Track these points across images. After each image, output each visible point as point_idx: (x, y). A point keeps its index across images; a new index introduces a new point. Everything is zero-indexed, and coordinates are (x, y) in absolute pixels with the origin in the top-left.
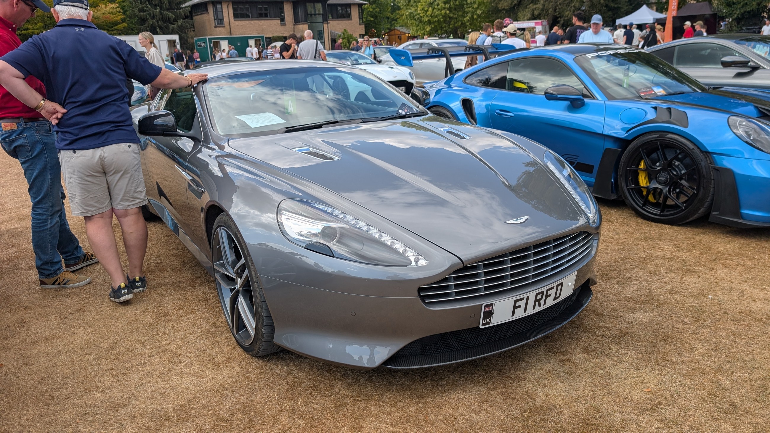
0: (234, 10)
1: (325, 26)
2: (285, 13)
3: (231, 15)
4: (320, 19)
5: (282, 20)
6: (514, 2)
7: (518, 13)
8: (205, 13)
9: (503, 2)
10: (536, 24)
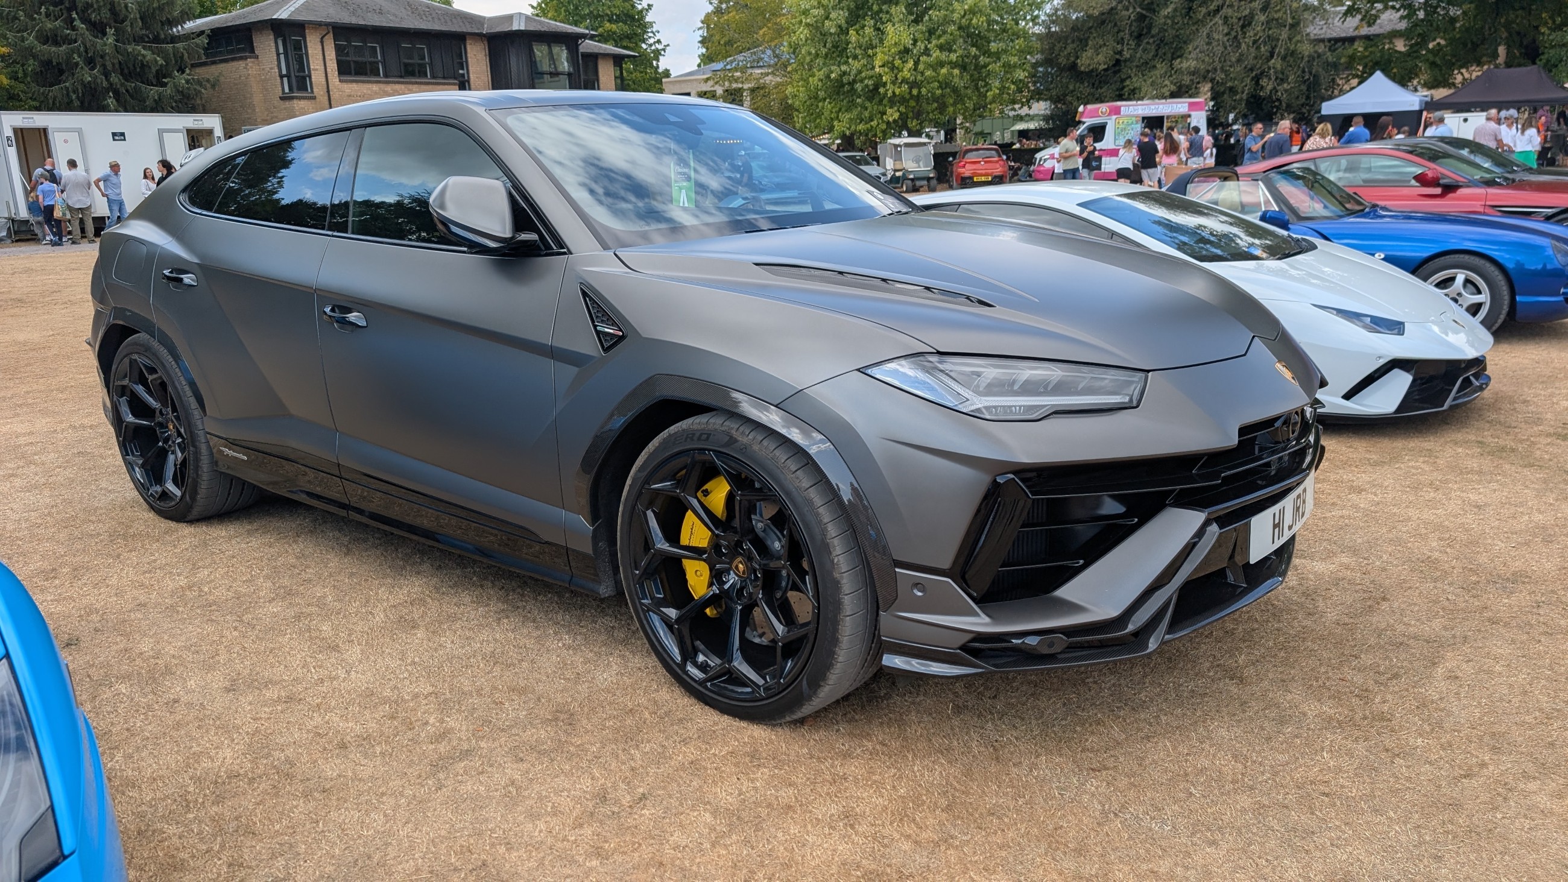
0: (339, 50)
2: (471, 66)
3: (333, 66)
5: (464, 84)
6: (1120, 53)
7: (1123, 81)
8: (246, 58)
9: (1090, 53)
10: (1192, 106)
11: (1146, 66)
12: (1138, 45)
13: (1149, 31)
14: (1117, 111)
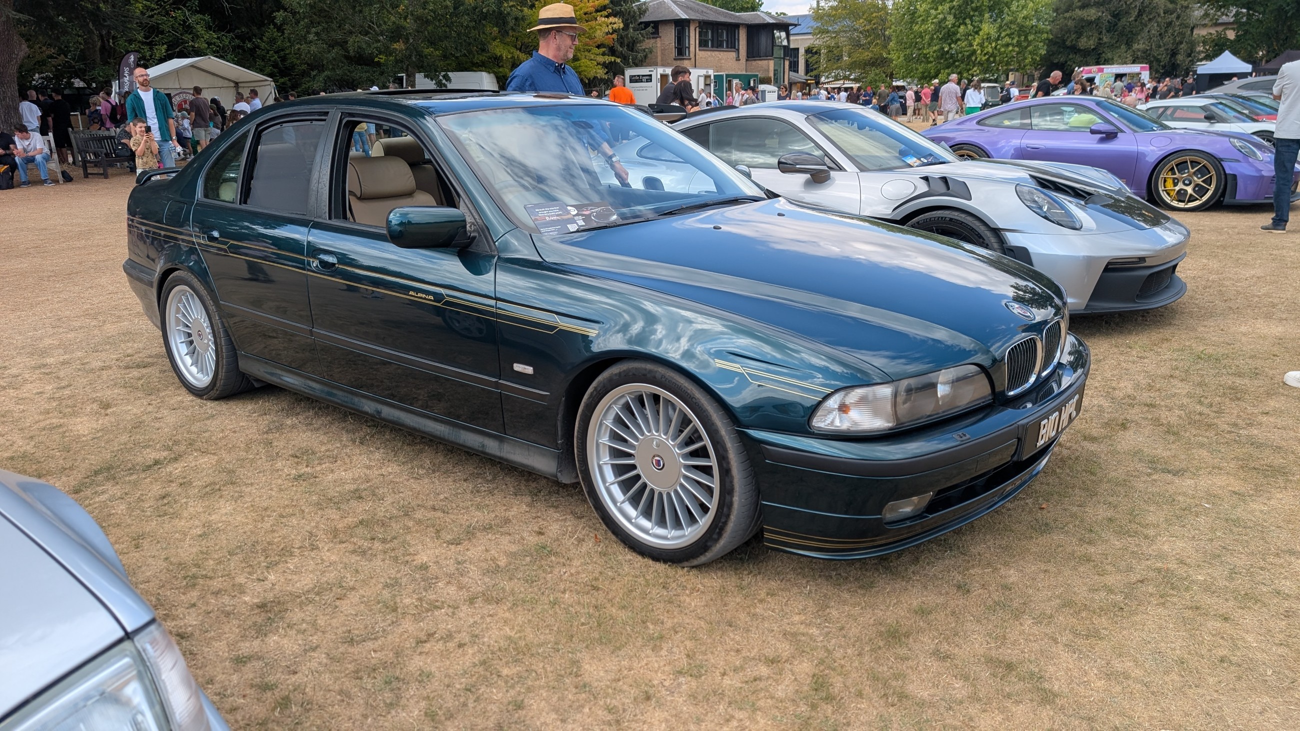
0: (700, 34)
2: (740, 43)
3: (697, 42)
5: (737, 52)
6: (1102, 40)
7: (1103, 54)
8: (654, 37)
9: (1084, 39)
10: (1142, 68)
11: (1114, 47)
12: (1110, 36)
14: (1101, 70)
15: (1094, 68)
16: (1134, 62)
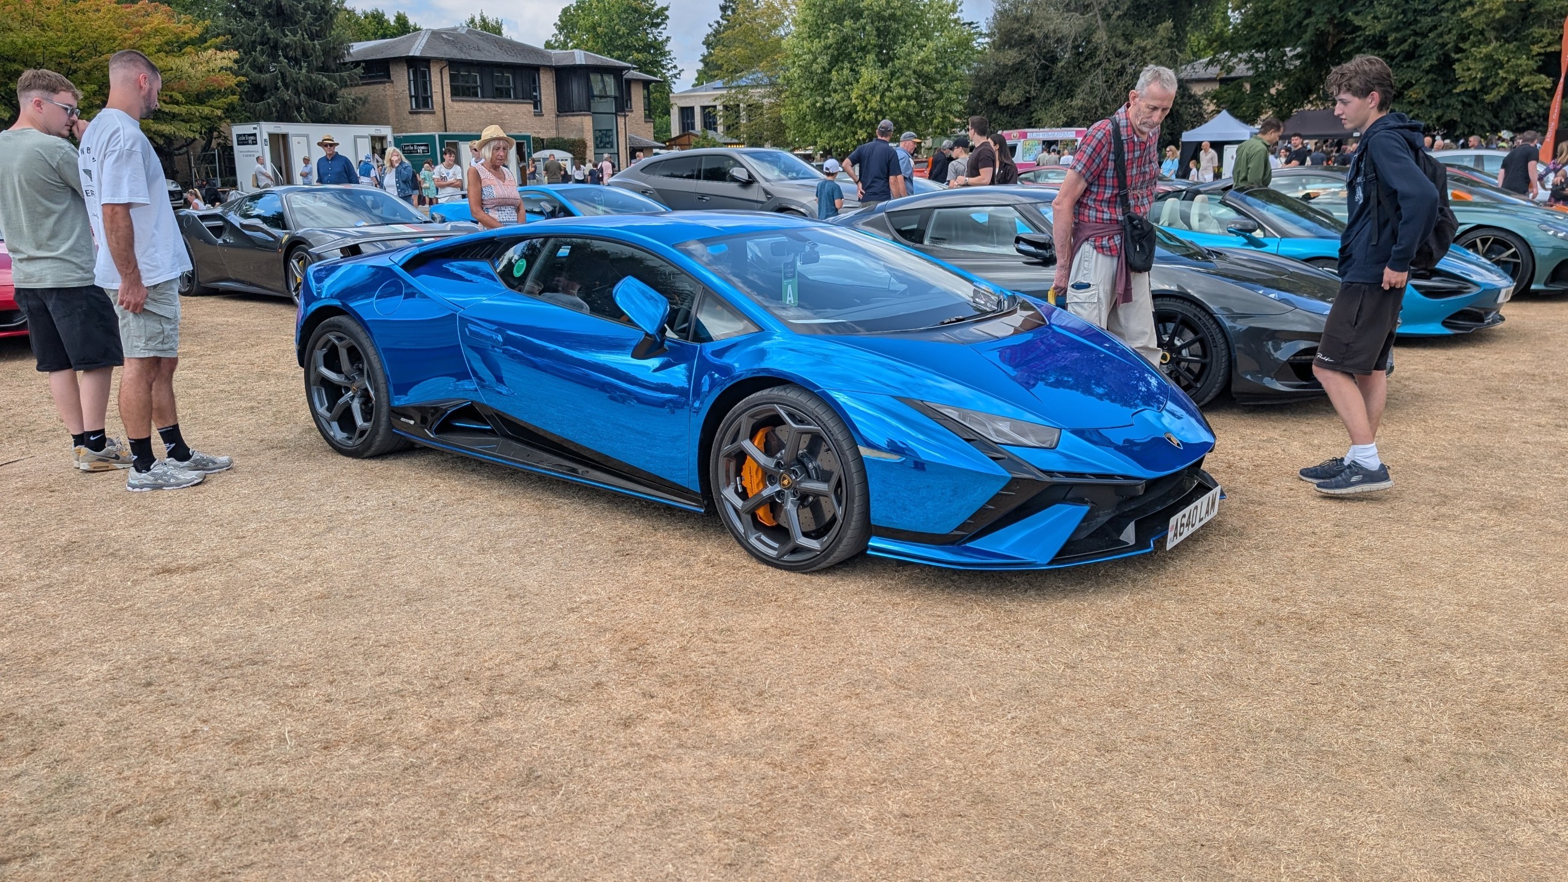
0: (453, 78)
1: (621, 120)
2: (542, 92)
3: (447, 89)
4: (610, 106)
5: (537, 104)
6: (1029, 92)
7: (1032, 113)
8: (384, 83)
9: (1007, 92)
10: (1076, 133)
11: (1048, 102)
12: (1043, 86)
13: (1050, 78)
14: (1024, 136)
15: (1015, 133)
16: (1068, 124)
